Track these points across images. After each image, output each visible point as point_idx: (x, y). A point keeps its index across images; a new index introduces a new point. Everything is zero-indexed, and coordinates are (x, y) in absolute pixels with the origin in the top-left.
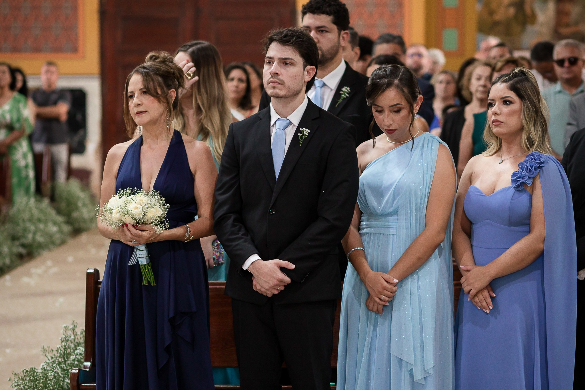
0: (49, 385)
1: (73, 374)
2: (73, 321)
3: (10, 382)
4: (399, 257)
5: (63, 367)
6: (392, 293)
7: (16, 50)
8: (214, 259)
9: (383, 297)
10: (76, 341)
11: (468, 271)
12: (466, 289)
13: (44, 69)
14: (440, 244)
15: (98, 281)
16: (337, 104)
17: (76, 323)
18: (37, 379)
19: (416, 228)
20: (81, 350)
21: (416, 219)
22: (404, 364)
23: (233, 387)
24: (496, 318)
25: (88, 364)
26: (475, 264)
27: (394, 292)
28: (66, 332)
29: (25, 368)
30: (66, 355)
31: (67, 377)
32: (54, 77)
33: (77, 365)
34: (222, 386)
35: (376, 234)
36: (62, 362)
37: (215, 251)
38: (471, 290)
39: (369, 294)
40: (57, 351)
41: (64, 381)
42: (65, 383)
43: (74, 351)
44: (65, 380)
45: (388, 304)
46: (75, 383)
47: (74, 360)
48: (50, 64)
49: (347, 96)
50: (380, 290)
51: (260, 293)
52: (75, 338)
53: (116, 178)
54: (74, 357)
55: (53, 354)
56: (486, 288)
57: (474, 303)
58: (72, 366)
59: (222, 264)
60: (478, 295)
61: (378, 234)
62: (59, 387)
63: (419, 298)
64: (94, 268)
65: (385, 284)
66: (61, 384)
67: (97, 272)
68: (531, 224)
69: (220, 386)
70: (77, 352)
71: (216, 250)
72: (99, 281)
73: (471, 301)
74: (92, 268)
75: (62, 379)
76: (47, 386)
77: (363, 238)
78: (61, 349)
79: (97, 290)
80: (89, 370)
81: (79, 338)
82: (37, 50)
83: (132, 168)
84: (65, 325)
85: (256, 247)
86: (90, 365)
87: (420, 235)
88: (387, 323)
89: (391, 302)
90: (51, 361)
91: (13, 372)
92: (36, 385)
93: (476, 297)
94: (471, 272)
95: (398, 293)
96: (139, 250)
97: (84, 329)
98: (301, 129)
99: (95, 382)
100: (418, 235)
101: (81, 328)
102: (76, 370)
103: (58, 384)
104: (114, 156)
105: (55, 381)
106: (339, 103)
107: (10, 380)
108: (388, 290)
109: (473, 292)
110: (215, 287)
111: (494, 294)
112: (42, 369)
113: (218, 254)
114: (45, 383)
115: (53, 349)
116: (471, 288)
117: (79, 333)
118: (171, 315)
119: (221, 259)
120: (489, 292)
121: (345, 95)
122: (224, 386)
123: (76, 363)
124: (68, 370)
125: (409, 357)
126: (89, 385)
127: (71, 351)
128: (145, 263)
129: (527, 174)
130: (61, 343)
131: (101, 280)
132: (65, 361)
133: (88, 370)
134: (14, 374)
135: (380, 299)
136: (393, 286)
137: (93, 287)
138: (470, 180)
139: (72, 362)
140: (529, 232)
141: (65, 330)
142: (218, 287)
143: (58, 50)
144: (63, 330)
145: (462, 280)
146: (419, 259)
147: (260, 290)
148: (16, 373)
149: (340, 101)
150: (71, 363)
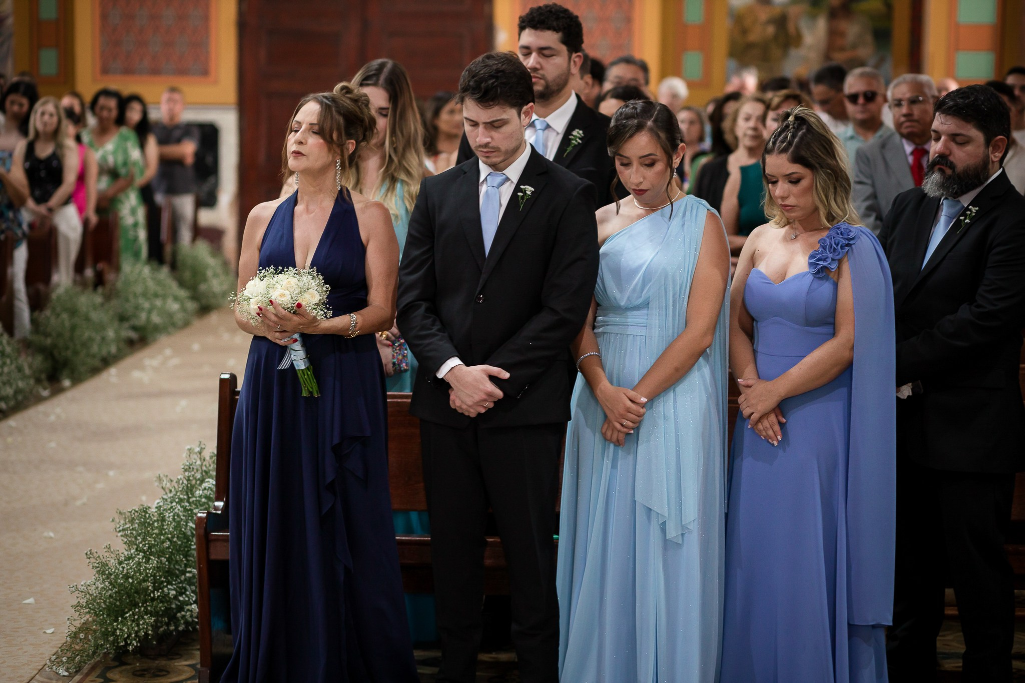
0: (167, 530)
1: (200, 518)
2: (200, 442)
3: (113, 523)
4: (649, 367)
5: (186, 506)
6: (638, 416)
7: (128, 71)
8: (394, 364)
9: (625, 422)
10: (204, 468)
11: (749, 387)
12: (746, 412)
13: (165, 97)
14: (705, 350)
15: (234, 390)
16: (566, 154)
17: (204, 444)
18: (149, 522)
19: (673, 327)
20: (211, 483)
21: (674, 315)
22: (653, 515)
23: (419, 540)
24: (785, 451)
25: (220, 504)
26: (759, 377)
27: (641, 416)
28: (189, 456)
29: (134, 508)
30: (190, 489)
31: (191, 520)
32: (178, 108)
33: (204, 503)
34: (404, 538)
35: (617, 334)
36: (185, 499)
37: (397, 353)
38: (753, 413)
39: (606, 416)
40: (178, 482)
41: (186, 525)
42: (188, 528)
43: (200, 485)
44: (189, 524)
45: (632, 432)
46: (202, 531)
47: (200, 497)
48: (173, 90)
49: (579, 143)
50: (622, 411)
51: (460, 411)
52: (202, 465)
53: (260, 251)
54: (201, 492)
55: (172, 486)
56: (773, 410)
57: (757, 432)
58: (198, 504)
59: (406, 371)
60: (762, 421)
61: (621, 334)
62: (180, 534)
63: (676, 423)
64: (230, 373)
65: (629, 403)
66: (183, 530)
67: (233, 378)
68: (836, 323)
69: (401, 538)
70: (205, 485)
71: (397, 351)
72: (236, 390)
73: (752, 428)
74: (227, 373)
75: (184, 523)
76: (164, 532)
77: (600, 340)
78: (183, 481)
79: (234, 402)
80: (222, 512)
81: (208, 465)
82: (155, 71)
83: (282, 237)
84: (189, 447)
85: (456, 347)
86: (223, 506)
87: (679, 336)
88: (631, 457)
89: (637, 429)
90: (170, 495)
91: (118, 509)
92: (148, 531)
93: (760, 424)
94: (752, 389)
95: (646, 417)
96: (293, 350)
97: (216, 452)
98: (522, 187)
99: (228, 528)
100: (676, 336)
101: (211, 451)
102: (203, 513)
103: (179, 529)
104: (257, 220)
105: (174, 525)
106: (568, 151)
107: (113, 521)
108: (633, 412)
109: (755, 416)
110: (395, 400)
111: (783, 419)
112: (156, 508)
113: (400, 357)
114: (161, 528)
115: (172, 479)
116: (754, 411)
117: (208, 458)
118: (336, 441)
119: (404, 364)
120: (777, 416)
121: (576, 141)
122: (407, 538)
123: (203, 500)
124: (193, 510)
125: (662, 506)
126: (221, 534)
127: (196, 483)
128: (303, 367)
129: (831, 255)
130: (183, 473)
131: (239, 388)
132: (189, 498)
133: (219, 512)
134: (119, 512)
135: (622, 425)
136: (640, 406)
137: (228, 399)
138: (753, 261)
139: (198, 499)
140: (834, 334)
141: (189, 453)
142: (399, 400)
143: (182, 72)
144: (185, 453)
145: (741, 399)
146: (677, 370)
147: (460, 407)
148: (122, 511)
149: (569, 149)
150: (196, 501)
